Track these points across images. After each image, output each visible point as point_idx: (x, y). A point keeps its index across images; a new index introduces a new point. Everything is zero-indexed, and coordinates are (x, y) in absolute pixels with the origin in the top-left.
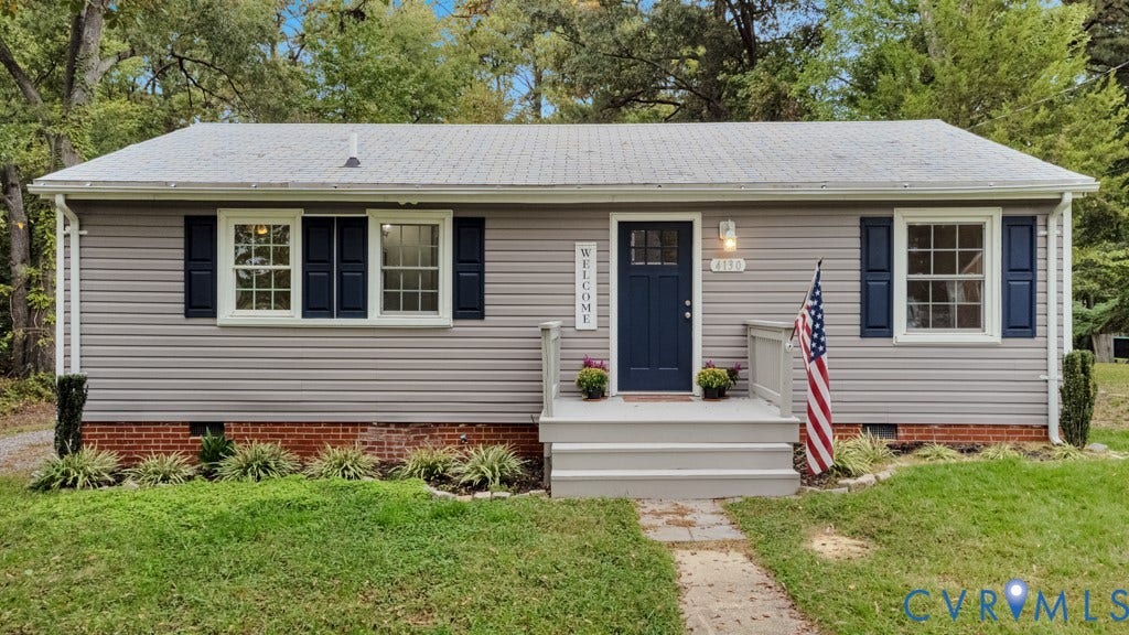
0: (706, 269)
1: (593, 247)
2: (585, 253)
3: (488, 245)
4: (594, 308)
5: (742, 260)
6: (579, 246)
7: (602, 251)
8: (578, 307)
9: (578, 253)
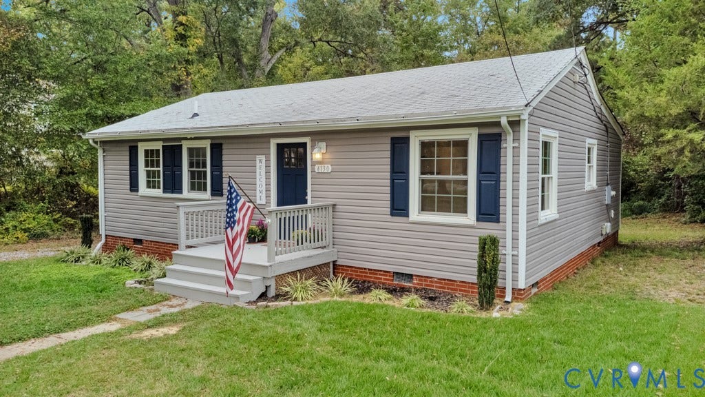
0: (313, 171)
1: (263, 158)
2: (261, 162)
3: (224, 157)
4: (264, 192)
5: (329, 166)
6: (258, 157)
7: (268, 160)
8: (258, 192)
9: (258, 162)
